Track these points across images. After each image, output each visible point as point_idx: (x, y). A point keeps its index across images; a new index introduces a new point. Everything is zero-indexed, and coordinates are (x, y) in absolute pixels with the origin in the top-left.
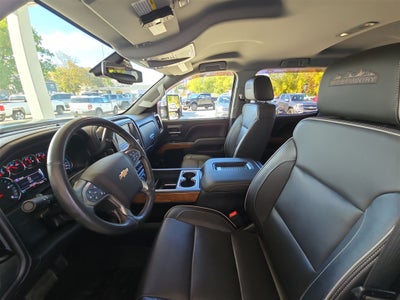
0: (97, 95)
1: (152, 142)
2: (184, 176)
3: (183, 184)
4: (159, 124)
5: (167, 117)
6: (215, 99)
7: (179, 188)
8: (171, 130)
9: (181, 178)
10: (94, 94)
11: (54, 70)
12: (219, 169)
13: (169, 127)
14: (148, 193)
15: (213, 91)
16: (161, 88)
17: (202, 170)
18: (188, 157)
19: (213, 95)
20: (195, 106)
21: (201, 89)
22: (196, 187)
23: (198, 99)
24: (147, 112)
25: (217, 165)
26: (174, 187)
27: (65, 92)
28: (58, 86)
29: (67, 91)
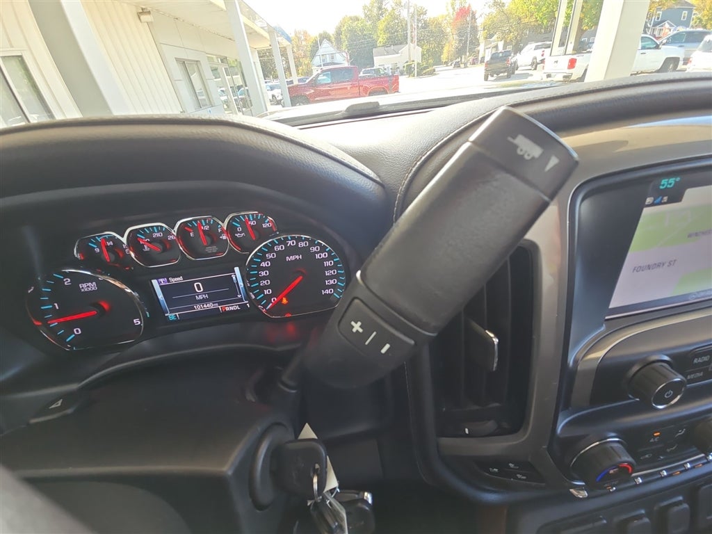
27: (705, 27)
28: (696, 15)
29: (708, 26)
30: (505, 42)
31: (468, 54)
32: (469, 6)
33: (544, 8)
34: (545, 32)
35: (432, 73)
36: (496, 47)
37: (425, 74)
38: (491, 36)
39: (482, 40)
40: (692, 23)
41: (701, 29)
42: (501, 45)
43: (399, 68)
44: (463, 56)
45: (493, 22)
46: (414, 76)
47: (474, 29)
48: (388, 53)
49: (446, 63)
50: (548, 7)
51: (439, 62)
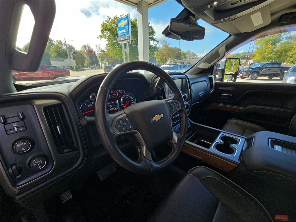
0: (175, 65)
1: (199, 98)
2: (223, 138)
3: (218, 147)
4: (211, 85)
5: (222, 79)
6: (287, 68)
7: (212, 149)
8: (222, 91)
9: (218, 140)
10: (174, 65)
11: (157, 51)
12: (278, 148)
13: (220, 88)
14: (175, 146)
15: (284, 61)
16: (222, 50)
17: (249, 141)
18: (234, 121)
19: (284, 65)
20: (255, 75)
21: (269, 58)
22: (235, 157)
23: (261, 68)
24: (203, 72)
25: (275, 142)
26: (208, 146)
27: (160, 63)
28: (157, 60)
29: (161, 63)
30: (108, 63)
31: (96, 65)
32: (92, 50)
33: (118, 55)
34: (120, 62)
35: (83, 70)
36: (106, 64)
37: (80, 70)
38: (103, 60)
39: (100, 61)
40: (157, 62)
41: (159, 64)
42: (107, 63)
43: (65, 67)
44: (94, 66)
45: (102, 56)
46: (74, 70)
47: (96, 57)
48: (59, 61)
49: (87, 67)
50: (119, 55)
51: (84, 66)
